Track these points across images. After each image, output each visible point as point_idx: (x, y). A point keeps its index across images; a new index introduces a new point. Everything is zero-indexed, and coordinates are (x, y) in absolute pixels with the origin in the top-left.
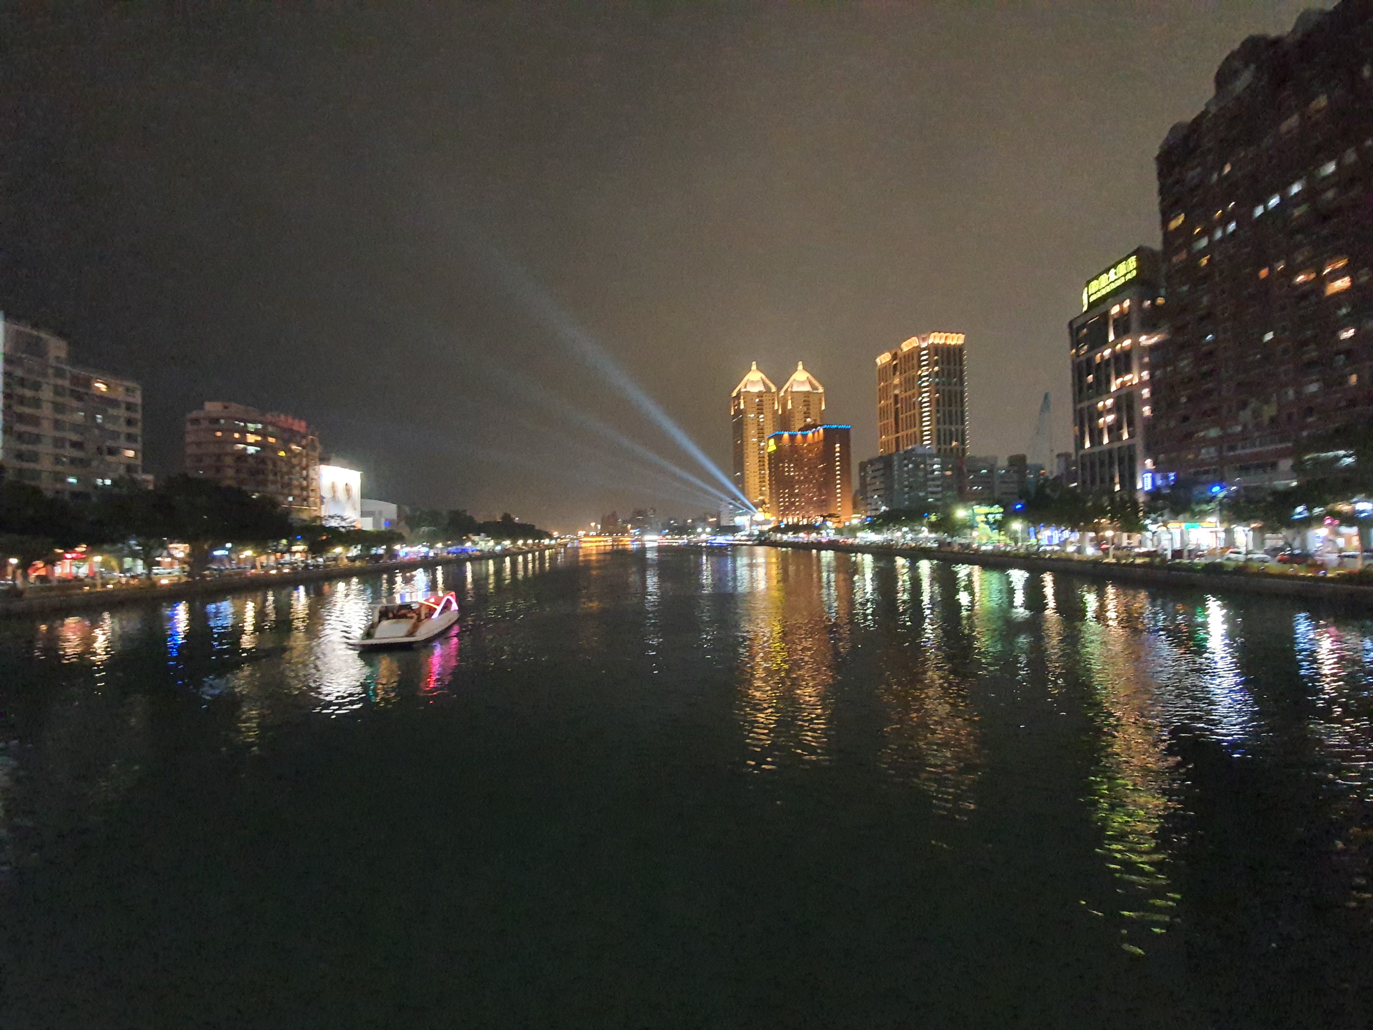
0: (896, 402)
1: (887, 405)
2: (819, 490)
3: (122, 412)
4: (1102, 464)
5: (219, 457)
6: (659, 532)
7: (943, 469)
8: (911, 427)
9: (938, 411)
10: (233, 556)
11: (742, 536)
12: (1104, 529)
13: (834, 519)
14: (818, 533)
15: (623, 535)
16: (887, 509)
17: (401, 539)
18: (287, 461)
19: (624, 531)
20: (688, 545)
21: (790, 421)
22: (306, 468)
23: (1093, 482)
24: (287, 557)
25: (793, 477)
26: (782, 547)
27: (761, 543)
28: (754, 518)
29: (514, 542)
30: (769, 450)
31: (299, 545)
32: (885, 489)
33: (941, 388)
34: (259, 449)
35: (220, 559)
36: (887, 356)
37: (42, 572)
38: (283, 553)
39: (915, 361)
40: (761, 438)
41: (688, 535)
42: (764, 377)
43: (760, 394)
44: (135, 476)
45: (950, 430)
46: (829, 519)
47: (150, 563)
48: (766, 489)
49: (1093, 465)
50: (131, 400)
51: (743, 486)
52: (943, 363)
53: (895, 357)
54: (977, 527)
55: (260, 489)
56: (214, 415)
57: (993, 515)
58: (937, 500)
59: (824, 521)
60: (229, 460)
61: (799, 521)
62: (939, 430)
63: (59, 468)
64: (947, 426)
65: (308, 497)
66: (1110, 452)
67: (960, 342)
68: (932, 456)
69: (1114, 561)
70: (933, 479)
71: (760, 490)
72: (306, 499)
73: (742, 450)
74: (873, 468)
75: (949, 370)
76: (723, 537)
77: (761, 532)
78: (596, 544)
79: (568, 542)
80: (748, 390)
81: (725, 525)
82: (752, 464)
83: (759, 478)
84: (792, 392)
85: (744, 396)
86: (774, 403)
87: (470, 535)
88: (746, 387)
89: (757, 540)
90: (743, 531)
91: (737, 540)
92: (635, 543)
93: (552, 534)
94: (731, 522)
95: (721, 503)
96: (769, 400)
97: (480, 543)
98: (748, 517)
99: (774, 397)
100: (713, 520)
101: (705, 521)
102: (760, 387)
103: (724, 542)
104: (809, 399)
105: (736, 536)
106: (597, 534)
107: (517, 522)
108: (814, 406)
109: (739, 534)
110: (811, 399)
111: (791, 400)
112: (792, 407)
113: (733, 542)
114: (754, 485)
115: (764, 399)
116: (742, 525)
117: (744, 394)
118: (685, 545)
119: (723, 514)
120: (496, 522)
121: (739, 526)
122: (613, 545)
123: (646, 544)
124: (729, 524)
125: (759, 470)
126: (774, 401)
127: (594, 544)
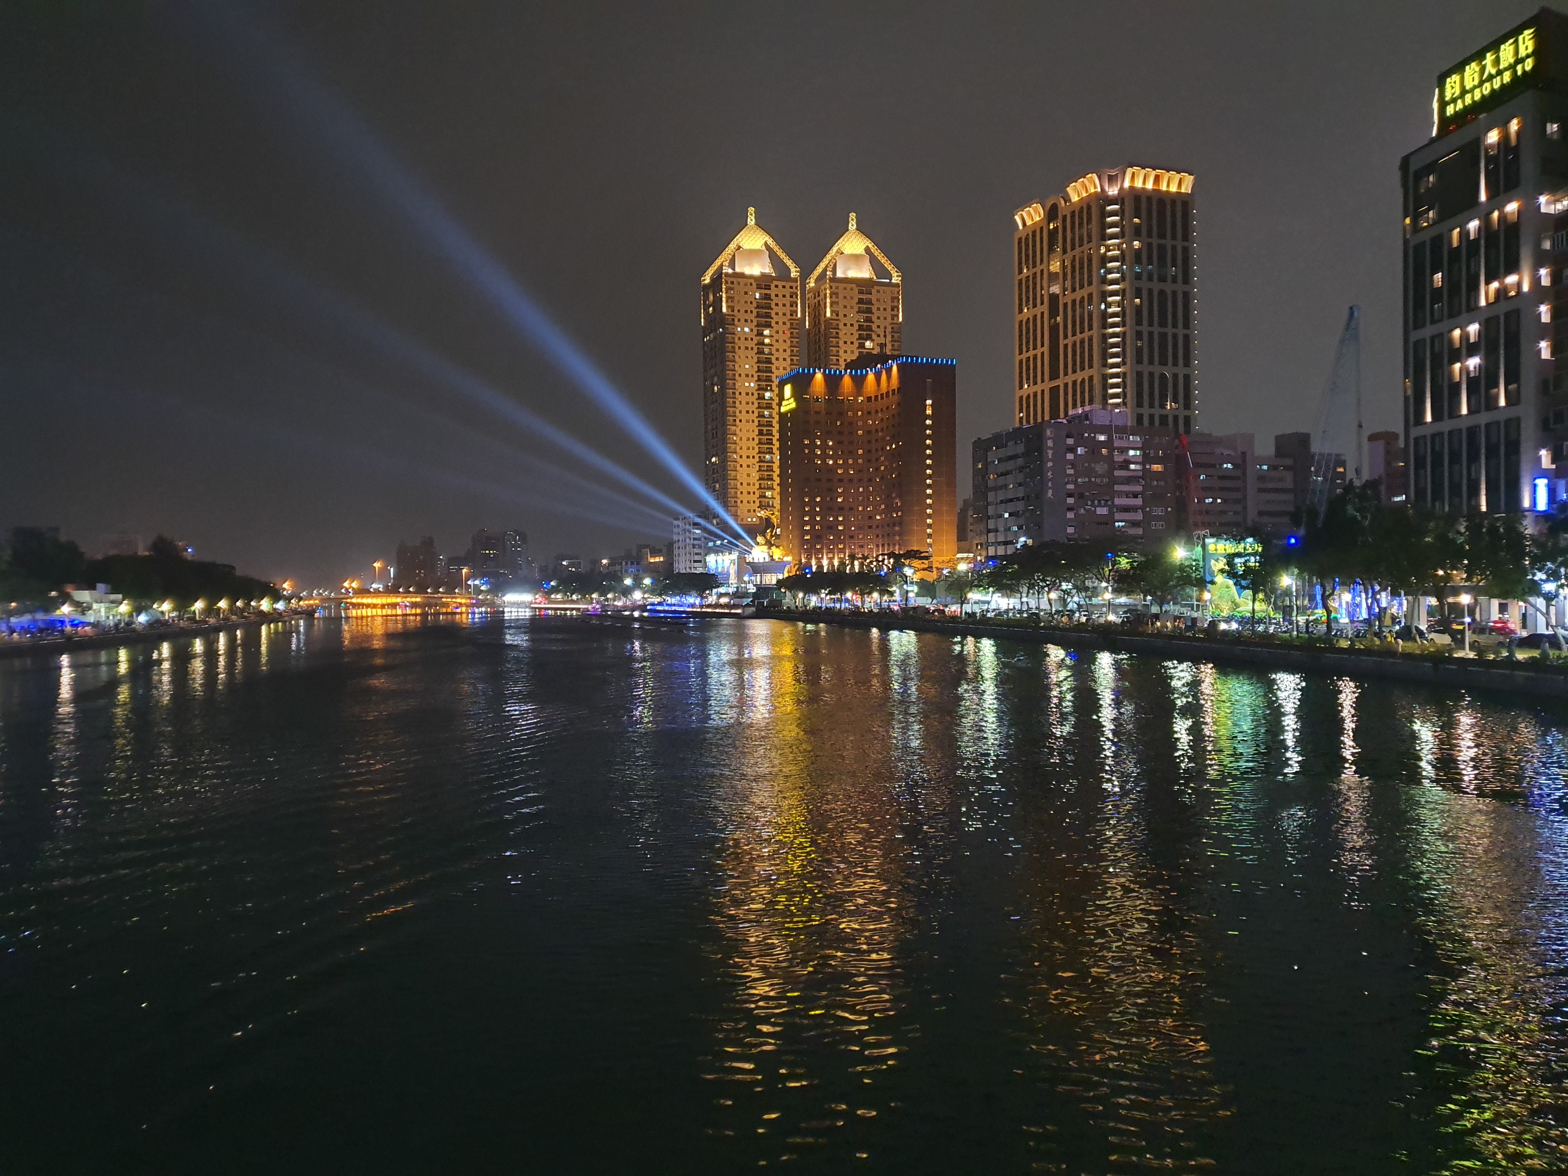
0: (1053, 313)
1: (1035, 316)
2: (888, 500)
4: (1455, 458)
6: (535, 586)
7: (1146, 459)
8: (1082, 369)
9: (1139, 335)
11: (721, 595)
12: (1456, 592)
13: (917, 563)
14: (882, 592)
15: (450, 591)
16: (1030, 542)
19: (453, 584)
20: (601, 616)
21: (827, 345)
23: (1437, 495)
25: (832, 470)
26: (806, 622)
27: (761, 613)
28: (749, 559)
29: (183, 602)
30: (783, 409)
32: (1026, 498)
33: (1144, 285)
36: (1036, 210)
39: (1094, 226)
40: (764, 383)
41: (603, 593)
42: (770, 242)
43: (763, 282)
45: (1163, 376)
46: (907, 562)
48: (774, 495)
49: (1437, 458)
51: (725, 487)
52: (1150, 235)
53: (1052, 213)
54: (1212, 583)
57: (1243, 560)
58: (1134, 524)
59: (898, 567)
61: (842, 563)
62: (1139, 375)
64: (1157, 369)
66: (1472, 432)
67: (1187, 188)
68: (1123, 430)
69: (1472, 655)
70: (1128, 480)
71: (763, 496)
73: (724, 405)
74: (1002, 453)
75: (1161, 247)
76: (678, 598)
77: (761, 588)
78: (384, 612)
79: (317, 606)
80: (738, 270)
81: (684, 572)
82: (744, 439)
83: (760, 470)
84: (834, 279)
85: (729, 285)
86: (793, 304)
87: (69, 589)
88: (732, 264)
89: (753, 606)
90: (721, 585)
91: (709, 606)
92: (477, 610)
93: (277, 587)
94: (696, 565)
95: (676, 522)
96: (784, 296)
97: (95, 606)
98: (734, 556)
99: (794, 290)
100: (657, 560)
101: (638, 564)
102: (763, 266)
103: (681, 609)
104: (869, 296)
105: (706, 597)
106: (386, 587)
107: (189, 558)
108: (882, 314)
109: (714, 591)
110: (874, 297)
111: (831, 297)
112: (834, 314)
113: (699, 610)
114: (749, 484)
115: (773, 292)
116: (721, 574)
117: (730, 280)
118: (596, 615)
119: (679, 548)
120: (135, 559)
121: (714, 575)
122: (424, 615)
123: (503, 612)
124: (693, 571)
125: (760, 452)
126: (794, 299)
127: (379, 612)
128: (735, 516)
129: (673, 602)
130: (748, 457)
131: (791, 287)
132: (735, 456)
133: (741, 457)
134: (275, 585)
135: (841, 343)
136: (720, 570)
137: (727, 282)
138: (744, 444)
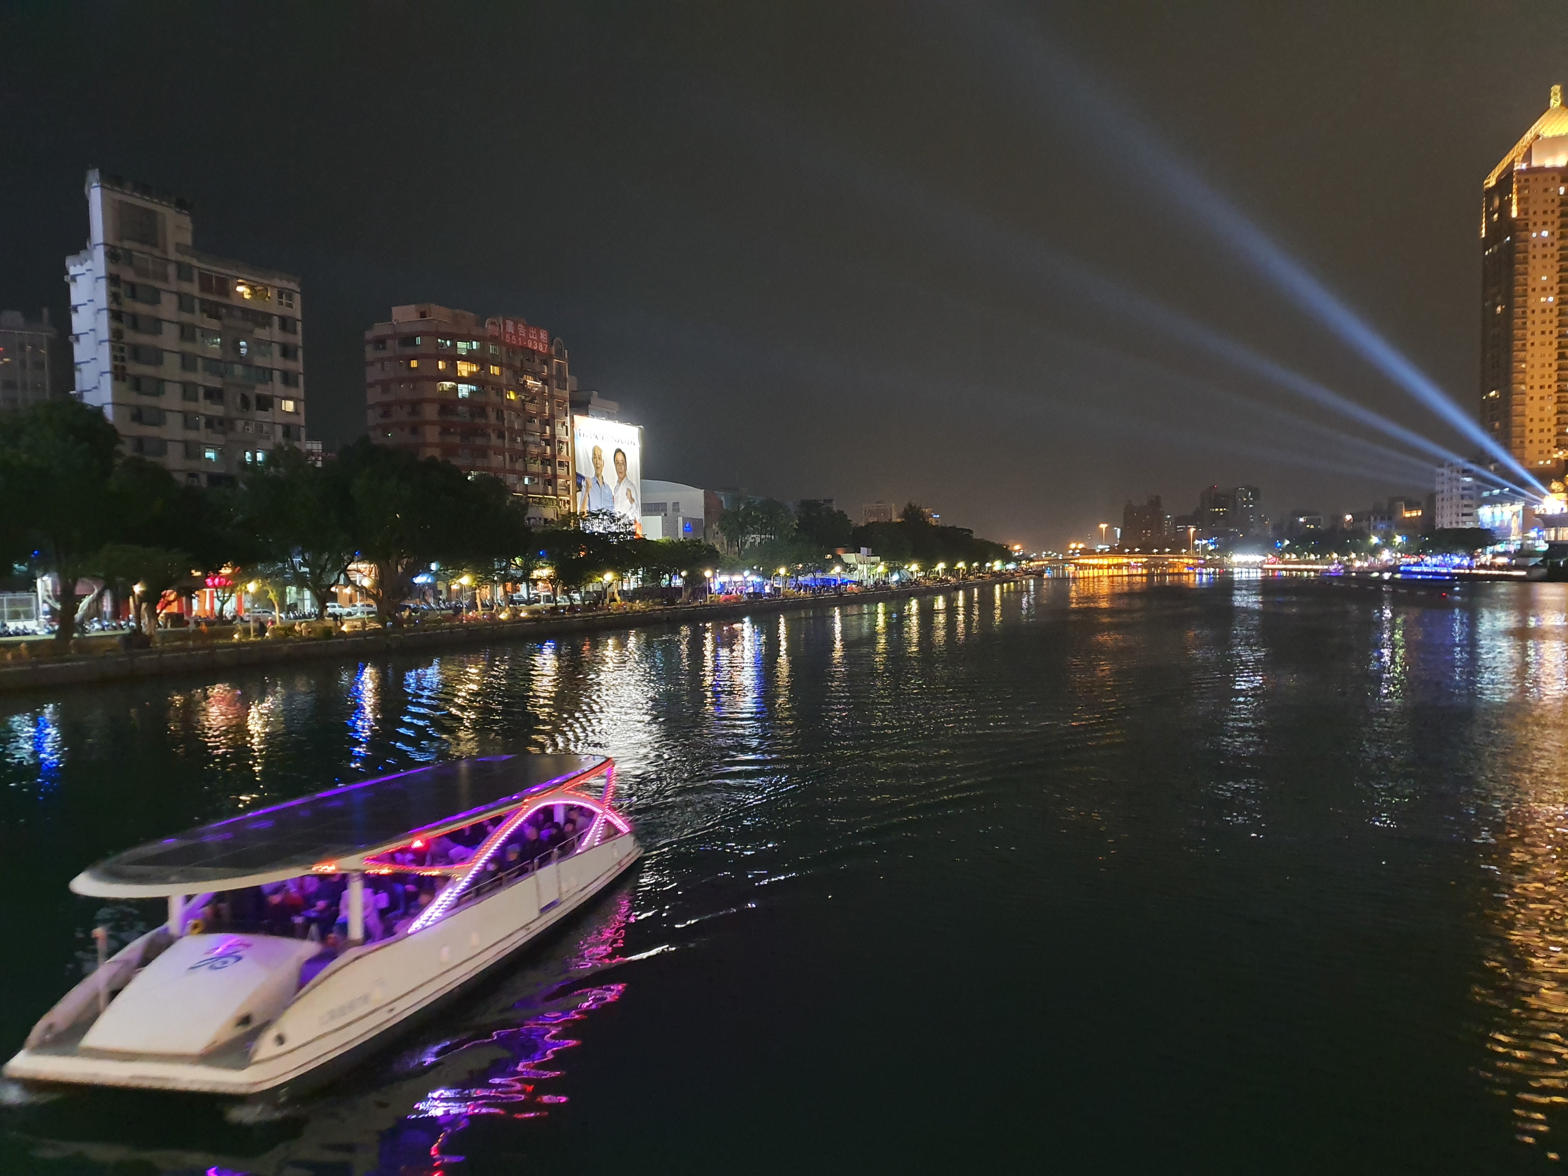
3: (275, 333)
5: (415, 406)
6: (1267, 545)
10: (441, 586)
15: (1176, 551)
17: (714, 559)
18: (520, 410)
19: (1179, 544)
22: (550, 421)
24: (523, 590)
27: (1556, 576)
28: (1538, 509)
29: (928, 565)
31: (542, 567)
34: (474, 388)
35: (421, 591)
37: (174, 608)
38: (517, 581)
41: (1344, 553)
44: (297, 444)
47: (324, 597)
50: (286, 311)
51: (1507, 425)
55: (479, 463)
56: (406, 329)
60: (431, 412)
63: (192, 435)
65: (555, 476)
72: (551, 481)
73: (1509, 328)
76: (1440, 557)
77: (1556, 545)
78: (1111, 572)
79: (1046, 567)
80: (1535, 163)
81: (1449, 527)
82: (1537, 366)
85: (1522, 184)
87: (840, 552)
88: (1528, 158)
89: (1544, 566)
90: (1500, 542)
91: (1483, 566)
92: (1204, 571)
93: (1010, 548)
94: (1465, 518)
95: (1439, 470)
97: (860, 567)
98: (1518, 507)
100: (1414, 514)
101: (1390, 519)
103: (1444, 570)
105: (1478, 557)
106: (1112, 548)
107: (934, 524)
109: (1490, 549)
113: (1467, 571)
114: (1542, 420)
116: (1498, 528)
117: (1523, 178)
118: (1338, 577)
119: (1443, 500)
120: (890, 524)
121: (1488, 530)
122: (1150, 576)
123: (1232, 573)
124: (1461, 526)
125: (1559, 380)
127: (1106, 572)
128: (1521, 460)
129: (1432, 562)
130: (1542, 387)
132: (1523, 387)
133: (1532, 387)
134: (1007, 547)
136: (1497, 524)
137: (1519, 181)
138: (1537, 372)
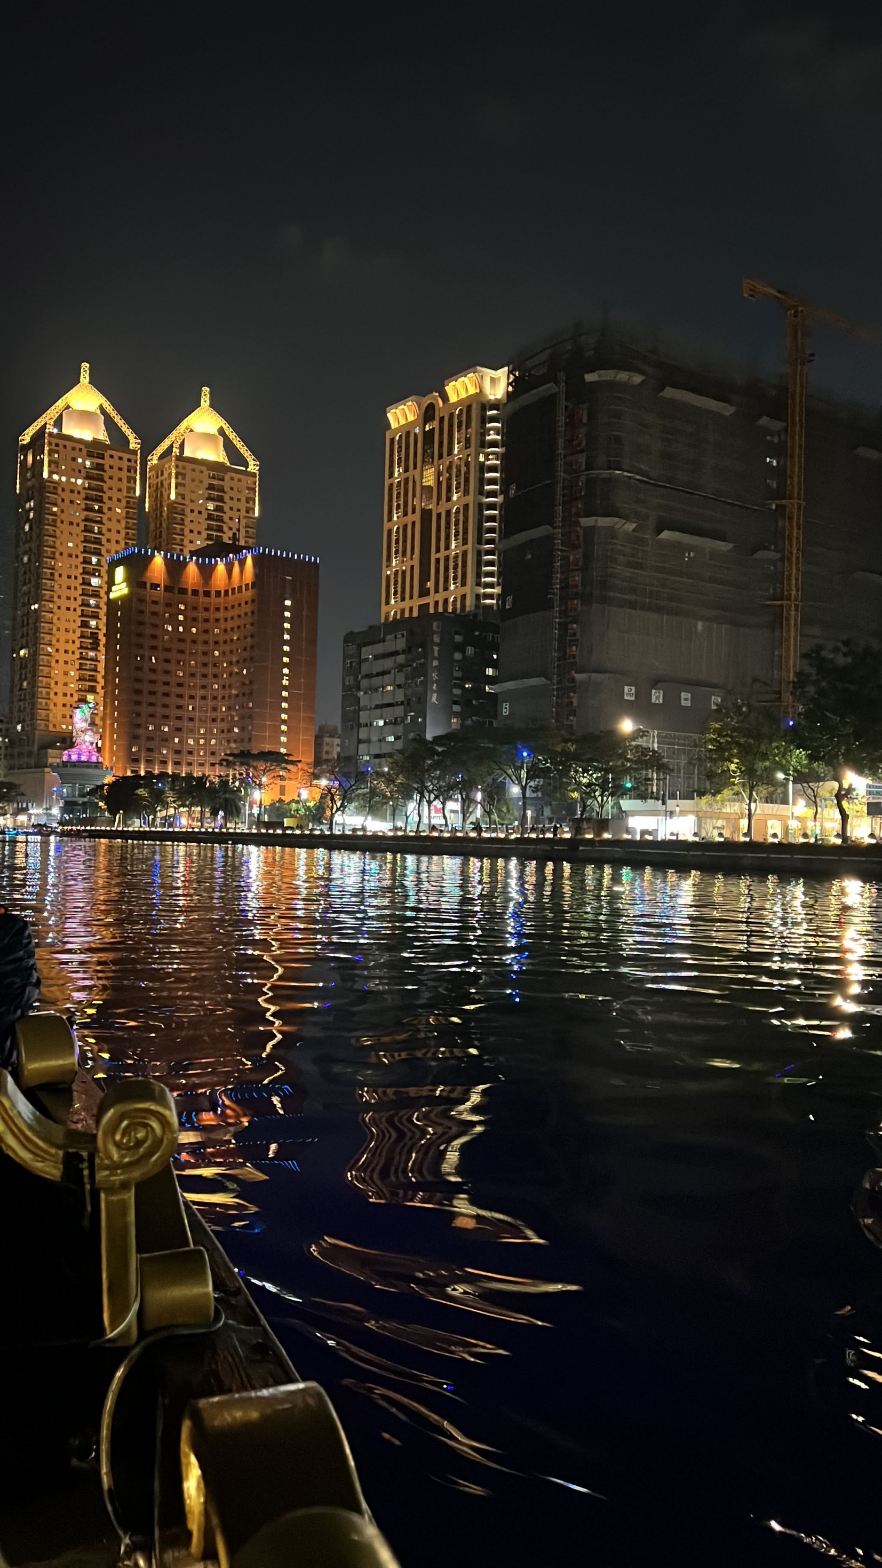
1: (406, 526)
8: (455, 586)
21: (170, 531)
30: (113, 596)
32: (406, 703)
36: (410, 408)
39: (475, 431)
40: (92, 564)
42: (107, 405)
43: (95, 449)
53: (429, 413)
71: (83, 700)
74: (378, 648)
80: (65, 431)
82: (62, 630)
83: (80, 669)
84: (180, 458)
85: (53, 447)
86: (132, 480)
88: (58, 423)
96: (120, 469)
99: (132, 464)
102: (97, 432)
104: (221, 483)
108: (236, 505)
110: (227, 485)
111: (176, 478)
112: (180, 498)
115: (107, 462)
117: (54, 441)
125: (81, 647)
126: (132, 474)
130: (66, 652)
131: (129, 460)
132: (50, 649)
133: (57, 651)
135: (187, 532)
137: (50, 444)
138: (62, 636)
